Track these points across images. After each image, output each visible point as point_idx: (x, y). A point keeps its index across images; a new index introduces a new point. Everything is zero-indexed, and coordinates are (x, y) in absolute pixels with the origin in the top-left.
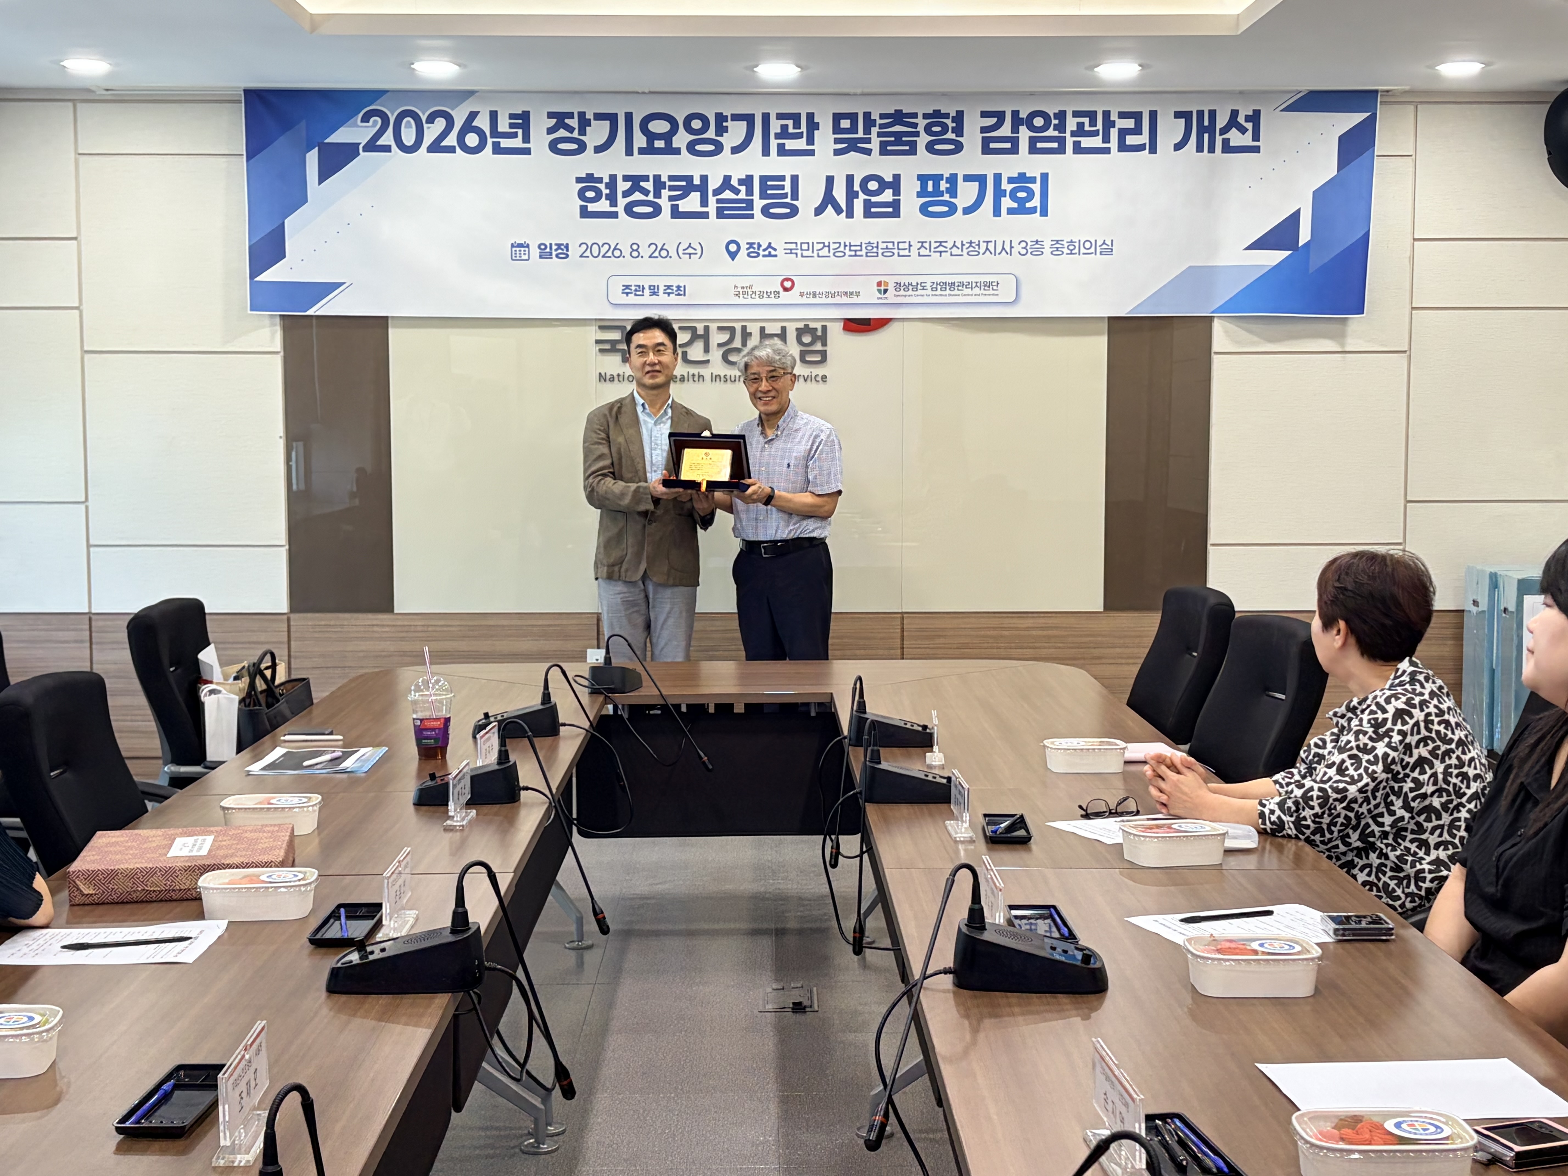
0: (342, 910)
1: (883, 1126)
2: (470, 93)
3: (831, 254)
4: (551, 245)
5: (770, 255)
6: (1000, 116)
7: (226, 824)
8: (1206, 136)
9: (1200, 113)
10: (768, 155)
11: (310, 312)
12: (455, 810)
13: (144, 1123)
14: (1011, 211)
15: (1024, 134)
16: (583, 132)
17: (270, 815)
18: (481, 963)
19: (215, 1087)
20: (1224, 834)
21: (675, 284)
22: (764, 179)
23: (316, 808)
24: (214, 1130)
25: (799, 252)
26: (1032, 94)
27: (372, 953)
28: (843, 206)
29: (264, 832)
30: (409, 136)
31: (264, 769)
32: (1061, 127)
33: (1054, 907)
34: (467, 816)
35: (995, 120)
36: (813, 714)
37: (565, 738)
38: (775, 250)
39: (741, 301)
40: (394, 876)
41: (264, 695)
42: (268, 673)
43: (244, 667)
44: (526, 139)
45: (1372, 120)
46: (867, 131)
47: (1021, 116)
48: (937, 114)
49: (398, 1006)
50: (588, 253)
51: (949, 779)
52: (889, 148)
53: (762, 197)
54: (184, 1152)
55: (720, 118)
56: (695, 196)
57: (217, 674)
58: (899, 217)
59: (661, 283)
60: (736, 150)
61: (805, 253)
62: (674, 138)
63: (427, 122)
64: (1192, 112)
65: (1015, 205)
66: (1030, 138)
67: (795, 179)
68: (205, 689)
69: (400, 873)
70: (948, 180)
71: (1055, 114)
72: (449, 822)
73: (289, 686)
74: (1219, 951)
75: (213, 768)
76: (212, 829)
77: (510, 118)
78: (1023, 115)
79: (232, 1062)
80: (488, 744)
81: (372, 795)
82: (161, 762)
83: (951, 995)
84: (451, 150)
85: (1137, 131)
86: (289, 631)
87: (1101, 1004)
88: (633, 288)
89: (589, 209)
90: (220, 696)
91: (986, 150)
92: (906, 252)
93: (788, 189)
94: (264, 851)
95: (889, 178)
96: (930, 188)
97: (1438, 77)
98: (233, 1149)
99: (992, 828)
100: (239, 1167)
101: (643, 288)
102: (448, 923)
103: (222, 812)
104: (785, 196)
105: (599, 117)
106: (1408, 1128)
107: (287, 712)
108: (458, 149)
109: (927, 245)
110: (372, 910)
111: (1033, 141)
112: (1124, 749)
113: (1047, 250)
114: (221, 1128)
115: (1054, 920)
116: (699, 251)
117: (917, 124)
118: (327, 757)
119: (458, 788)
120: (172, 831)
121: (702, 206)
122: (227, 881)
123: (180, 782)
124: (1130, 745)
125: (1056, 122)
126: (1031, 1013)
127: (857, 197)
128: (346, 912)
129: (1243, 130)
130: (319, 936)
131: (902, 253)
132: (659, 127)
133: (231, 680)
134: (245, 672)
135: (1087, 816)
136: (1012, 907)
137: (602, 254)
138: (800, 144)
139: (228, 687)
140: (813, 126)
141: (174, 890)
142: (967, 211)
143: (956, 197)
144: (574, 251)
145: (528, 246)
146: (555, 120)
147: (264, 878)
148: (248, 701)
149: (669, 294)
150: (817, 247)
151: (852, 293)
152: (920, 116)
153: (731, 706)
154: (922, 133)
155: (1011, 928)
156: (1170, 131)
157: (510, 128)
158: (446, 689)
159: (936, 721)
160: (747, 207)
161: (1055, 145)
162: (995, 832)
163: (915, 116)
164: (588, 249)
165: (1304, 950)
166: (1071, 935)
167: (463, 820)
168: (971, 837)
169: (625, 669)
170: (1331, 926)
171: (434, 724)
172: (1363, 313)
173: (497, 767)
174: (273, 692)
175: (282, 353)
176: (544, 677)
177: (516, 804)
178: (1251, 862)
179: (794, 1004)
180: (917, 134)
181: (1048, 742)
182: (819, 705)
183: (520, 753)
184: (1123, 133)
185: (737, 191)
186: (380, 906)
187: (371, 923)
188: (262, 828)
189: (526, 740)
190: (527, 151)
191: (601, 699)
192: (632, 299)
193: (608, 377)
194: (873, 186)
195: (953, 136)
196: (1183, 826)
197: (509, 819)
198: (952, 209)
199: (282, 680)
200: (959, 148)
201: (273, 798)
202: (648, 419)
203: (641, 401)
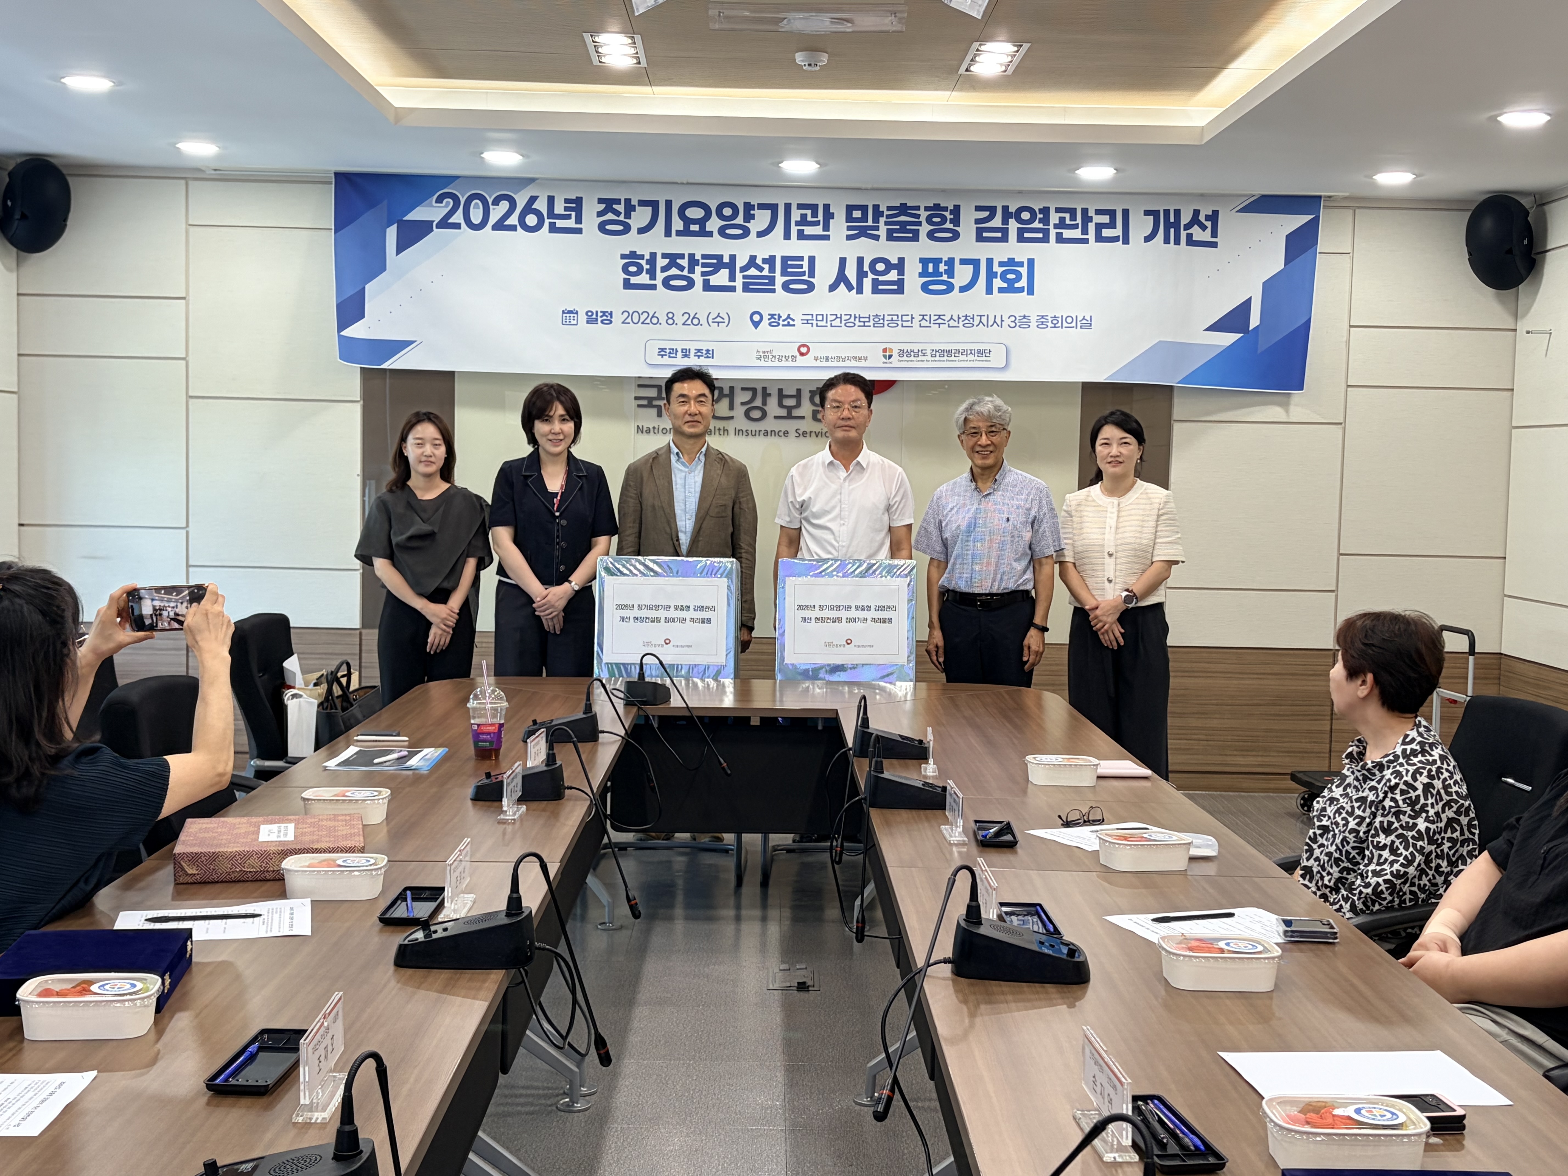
0: (409, 893)
1: (890, 1099)
2: (532, 180)
3: (843, 324)
4: (597, 312)
5: (789, 325)
6: (992, 210)
7: (306, 814)
8: (1172, 230)
9: (1167, 212)
10: (789, 239)
11: (385, 366)
12: (508, 805)
13: (232, 1081)
14: (1001, 290)
15: (1013, 226)
16: (628, 216)
17: (345, 806)
18: (532, 943)
19: (297, 1050)
20: (1189, 844)
21: (705, 349)
22: (785, 259)
23: (386, 801)
24: (294, 1089)
25: (814, 322)
26: (1020, 192)
27: (435, 932)
28: (854, 283)
29: (338, 821)
30: (476, 216)
31: (338, 765)
32: (1046, 220)
33: (1040, 905)
34: (518, 811)
35: (988, 213)
36: (820, 728)
37: (603, 744)
38: (793, 320)
39: (762, 363)
40: (456, 863)
41: (340, 700)
42: (344, 681)
43: (322, 675)
44: (579, 220)
45: (1315, 221)
46: (876, 220)
47: (1010, 210)
48: (937, 207)
49: (458, 979)
50: (629, 320)
51: (944, 789)
52: (895, 235)
53: (783, 274)
54: (268, 1107)
55: (748, 207)
56: (724, 273)
57: (299, 681)
58: (903, 293)
59: (693, 346)
60: (760, 234)
61: (820, 323)
62: (707, 224)
63: (493, 204)
64: (1159, 211)
65: (1005, 285)
66: (1018, 229)
67: (812, 260)
68: (289, 693)
69: (461, 861)
70: (946, 263)
71: (1040, 210)
72: (502, 817)
73: (361, 692)
74: (1190, 949)
75: (295, 764)
76: (290, 817)
77: (565, 203)
78: (1012, 209)
79: (313, 1027)
80: (537, 748)
81: (434, 790)
82: (248, 756)
83: (951, 982)
84: (513, 228)
85: (1112, 225)
86: (360, 645)
87: (1085, 993)
88: (668, 351)
89: (632, 282)
90: (301, 699)
91: (980, 238)
92: (909, 324)
93: (806, 268)
94: (345, 837)
95: (894, 261)
96: (931, 270)
97: (1375, 185)
98: (311, 1108)
99: (982, 833)
100: (315, 1123)
101: (677, 351)
102: (504, 906)
103: (302, 803)
104: (803, 274)
105: (642, 203)
106: (1367, 1114)
107: (360, 716)
108: (519, 227)
109: (927, 318)
110: (435, 894)
111: (1020, 232)
112: (1097, 765)
113: (1034, 324)
114: (302, 1087)
115: (1040, 917)
116: (726, 321)
117: (920, 215)
118: (395, 756)
119: (511, 786)
120: (254, 820)
121: (730, 281)
122: (307, 864)
123: (265, 775)
124: (1101, 762)
125: (1041, 216)
126: (1023, 1001)
127: (867, 277)
128: (412, 894)
129: (1204, 228)
130: (387, 916)
131: (905, 324)
132: (695, 213)
133: (311, 686)
134: (324, 680)
135: (1067, 824)
136: (1002, 904)
137: (641, 321)
138: (818, 230)
139: (308, 692)
140: (829, 215)
141: (268, 871)
142: (963, 289)
143: (953, 278)
144: (617, 318)
145: (577, 313)
146: (604, 206)
147: (340, 862)
148: (325, 705)
149: (699, 357)
150: (830, 318)
151: (860, 358)
152: (922, 209)
153: (749, 718)
154: (924, 223)
155: (1003, 924)
156: (1141, 226)
157: (565, 210)
158: (501, 698)
159: (930, 737)
160: (770, 282)
161: (1040, 235)
162: (984, 836)
163: (918, 208)
164: (629, 316)
165: (1266, 950)
166: (1057, 931)
167: (514, 814)
168: (964, 841)
169: (655, 684)
170: (1282, 928)
171: (491, 729)
172: (1302, 389)
173: (545, 768)
174: (348, 697)
175: (362, 402)
176: (586, 690)
177: (561, 801)
178: (1210, 869)
179: (799, 983)
180: (920, 224)
181: (1029, 758)
182: (826, 720)
183: (566, 755)
184: (1099, 227)
185: (761, 269)
186: (442, 889)
187: (433, 905)
188: (335, 817)
189: (572, 744)
190: (579, 231)
191: (635, 709)
192: (666, 360)
193: (645, 429)
194: (880, 267)
195: (951, 226)
196: (1153, 835)
197: (555, 815)
198: (950, 288)
199: (357, 686)
200: (956, 236)
201: (348, 791)
202: (682, 468)
203: (676, 450)
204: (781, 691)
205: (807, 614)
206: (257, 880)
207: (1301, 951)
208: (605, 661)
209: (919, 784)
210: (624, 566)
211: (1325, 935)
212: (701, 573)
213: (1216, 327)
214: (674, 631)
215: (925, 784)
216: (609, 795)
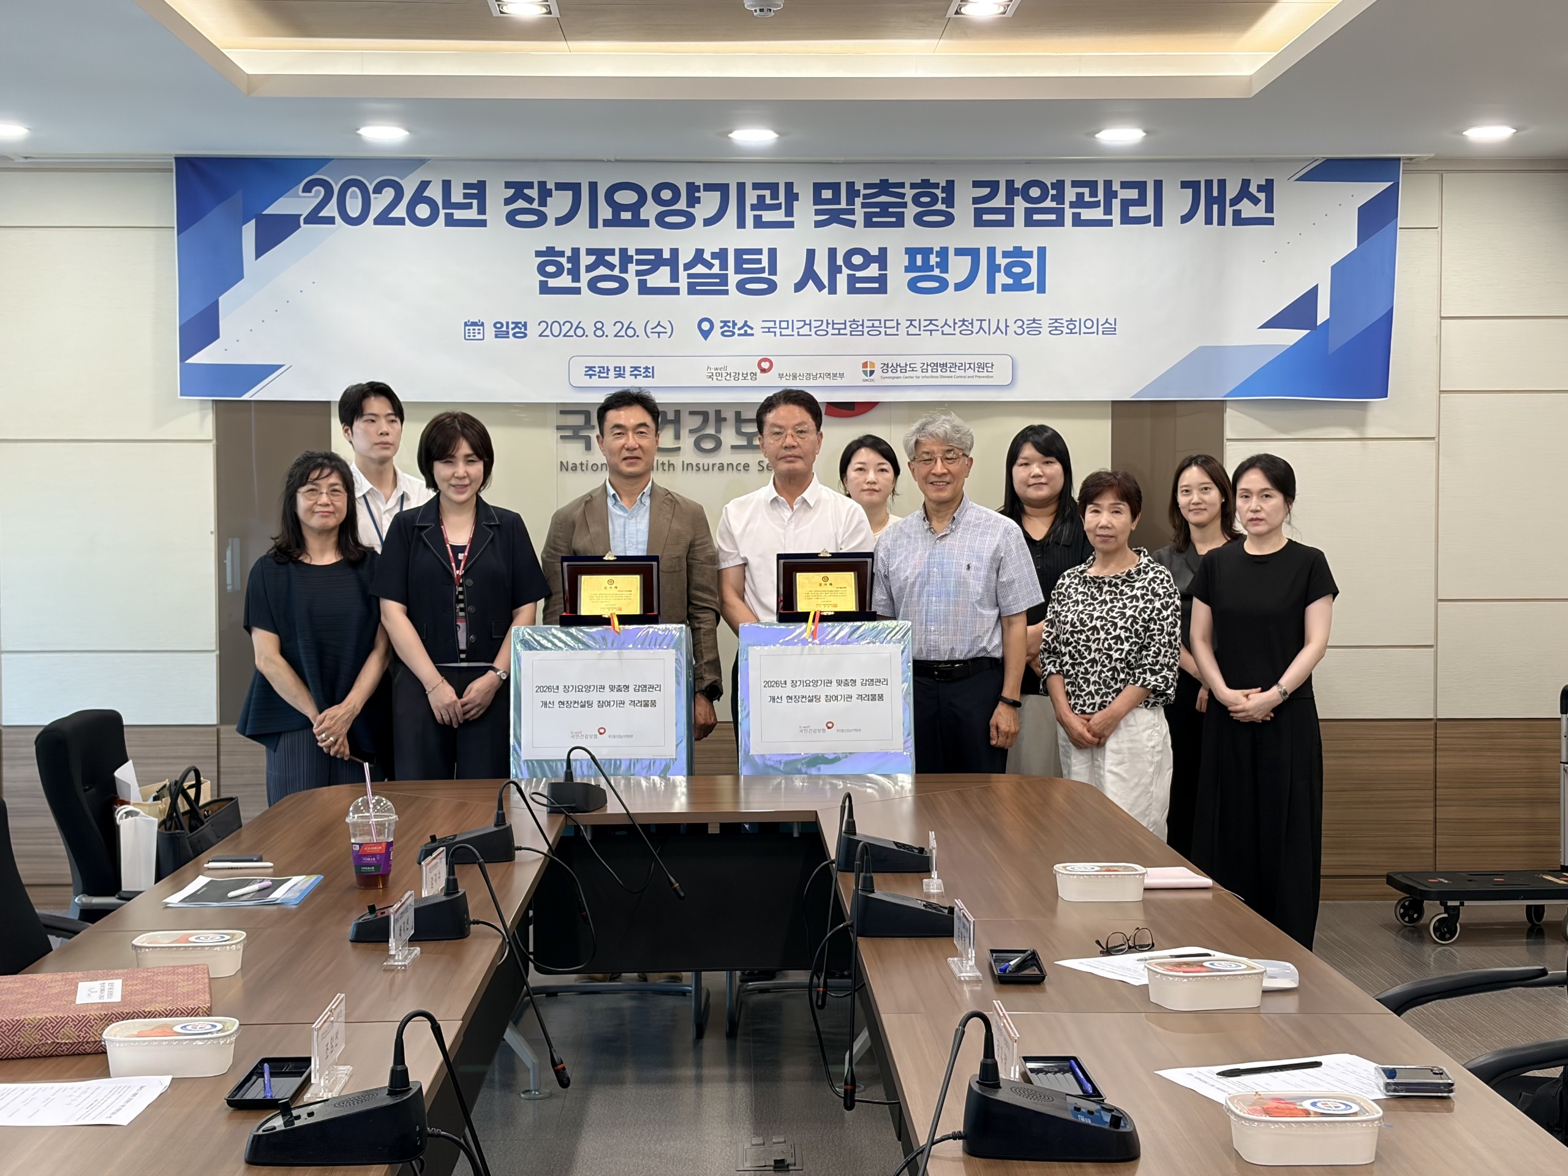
0: (266, 1065)
2: (420, 162)
3: (813, 333)
4: (507, 323)
5: (746, 334)
6: (994, 186)
7: (137, 966)
8: (1215, 207)
9: (1209, 183)
10: (744, 227)
11: (246, 397)
12: (397, 948)
14: (1006, 288)
15: (1020, 205)
16: (543, 203)
17: (187, 955)
18: (423, 1129)
20: (1262, 973)
21: (643, 366)
22: (739, 253)
23: (241, 947)
25: (778, 330)
26: (1028, 162)
27: (298, 1117)
28: (826, 281)
29: (178, 974)
30: (354, 208)
31: (183, 901)
32: (1060, 198)
33: (1075, 1059)
34: (410, 954)
35: (988, 190)
36: (795, 835)
37: (521, 864)
38: (752, 328)
39: (715, 383)
40: (325, 1027)
41: (187, 817)
42: (192, 793)
43: (165, 786)
44: (482, 210)
45: (1394, 190)
46: (850, 202)
47: (1016, 186)
48: (925, 183)
50: (548, 332)
51: (951, 910)
52: (874, 220)
53: (737, 272)
55: (692, 188)
56: (665, 270)
57: (135, 794)
58: (886, 293)
59: (628, 364)
60: (708, 222)
61: (784, 332)
62: (642, 210)
63: (374, 192)
64: (1199, 182)
65: (1010, 281)
66: (1026, 209)
67: (773, 253)
68: (121, 811)
69: (332, 1022)
70: (938, 254)
71: (1052, 184)
72: (391, 962)
73: (215, 807)
74: (1266, 1112)
75: (129, 899)
76: (116, 971)
77: (465, 188)
78: (1018, 185)
80: (435, 871)
81: (305, 929)
82: (71, 889)
83: (962, 1164)
84: (400, 221)
85: (1141, 202)
86: (218, 745)
88: (597, 370)
89: (550, 285)
90: (137, 818)
91: (979, 222)
92: (894, 331)
93: (765, 263)
94: (187, 996)
95: (874, 252)
96: (919, 262)
97: (1465, 143)
99: (999, 965)
101: (608, 370)
102: (385, 1082)
103: (133, 952)
104: (762, 270)
105: (560, 186)
107: (212, 836)
108: (407, 220)
109: (916, 323)
110: (299, 1066)
111: (1029, 213)
112: (1143, 874)
113: (1045, 330)
115: (1076, 1074)
116: (669, 330)
117: (904, 194)
118: (255, 887)
119: (400, 923)
120: (71, 976)
121: (672, 281)
122: (136, 1032)
123: (91, 915)
124: (1149, 870)
125: (1054, 192)
127: (841, 272)
128: (270, 1068)
129: (1255, 201)
130: (238, 1097)
131: (889, 331)
132: (626, 197)
133: (150, 801)
134: (166, 792)
135: (1108, 952)
136: (1027, 1059)
137: (563, 333)
138: (779, 216)
139: (147, 808)
140: (792, 197)
141: (88, 1042)
142: (959, 287)
143: (947, 272)
144: (533, 330)
145: (482, 325)
146: (512, 191)
147: (177, 1029)
148: (168, 824)
149: (636, 376)
150: (797, 325)
151: (835, 375)
152: (907, 186)
153: (705, 826)
154: (910, 204)
155: (1028, 1086)
156: (1177, 201)
157: (465, 198)
158: (389, 810)
159: (933, 843)
160: (721, 283)
161: (1053, 217)
162: (1004, 971)
163: (902, 185)
164: (548, 328)
165: (1363, 1111)
166: (1096, 1093)
167: (405, 958)
168: (977, 977)
169: (588, 785)
170: (1383, 1079)
171: (376, 849)
172: (1386, 396)
173: (444, 899)
174: (197, 813)
175: (214, 442)
176: (498, 795)
177: (465, 940)
178: (1290, 1004)
179: (776, 1161)
180: (905, 205)
181: (1058, 867)
182: (803, 825)
183: (471, 882)
184: (1126, 204)
185: (710, 266)
186: (308, 1060)
187: (298, 1081)
188: (174, 970)
189: (477, 866)
190: (483, 223)
191: (562, 818)
192: (596, 381)
193: (570, 466)
194: (857, 260)
195: (943, 207)
196: (1216, 963)
197: (457, 958)
198: (943, 285)
199: (209, 799)
200: (949, 219)
201: (192, 935)
202: (620, 513)
203: (611, 491)
204: (747, 790)
205: (776, 692)
206: (74, 1054)
207: (1408, 1109)
208: (523, 758)
209: (920, 905)
210: (545, 638)
211: (1437, 1087)
212: (642, 644)
213: (1276, 323)
214: (612, 717)
215: (929, 905)
216: (531, 928)
